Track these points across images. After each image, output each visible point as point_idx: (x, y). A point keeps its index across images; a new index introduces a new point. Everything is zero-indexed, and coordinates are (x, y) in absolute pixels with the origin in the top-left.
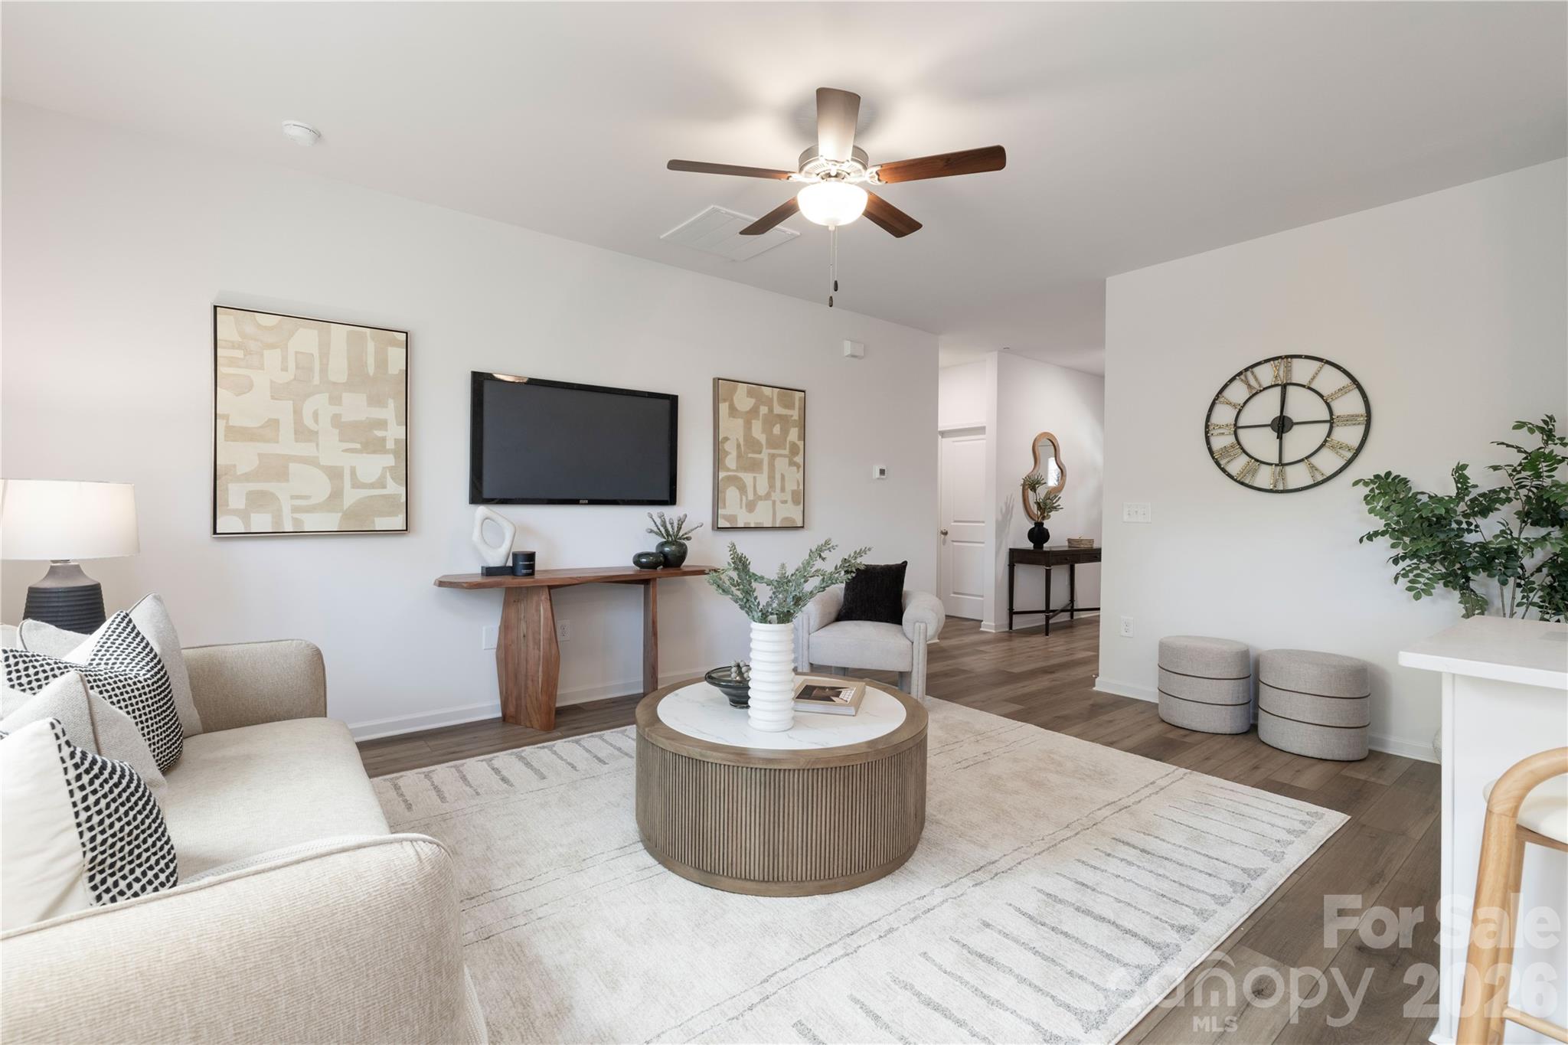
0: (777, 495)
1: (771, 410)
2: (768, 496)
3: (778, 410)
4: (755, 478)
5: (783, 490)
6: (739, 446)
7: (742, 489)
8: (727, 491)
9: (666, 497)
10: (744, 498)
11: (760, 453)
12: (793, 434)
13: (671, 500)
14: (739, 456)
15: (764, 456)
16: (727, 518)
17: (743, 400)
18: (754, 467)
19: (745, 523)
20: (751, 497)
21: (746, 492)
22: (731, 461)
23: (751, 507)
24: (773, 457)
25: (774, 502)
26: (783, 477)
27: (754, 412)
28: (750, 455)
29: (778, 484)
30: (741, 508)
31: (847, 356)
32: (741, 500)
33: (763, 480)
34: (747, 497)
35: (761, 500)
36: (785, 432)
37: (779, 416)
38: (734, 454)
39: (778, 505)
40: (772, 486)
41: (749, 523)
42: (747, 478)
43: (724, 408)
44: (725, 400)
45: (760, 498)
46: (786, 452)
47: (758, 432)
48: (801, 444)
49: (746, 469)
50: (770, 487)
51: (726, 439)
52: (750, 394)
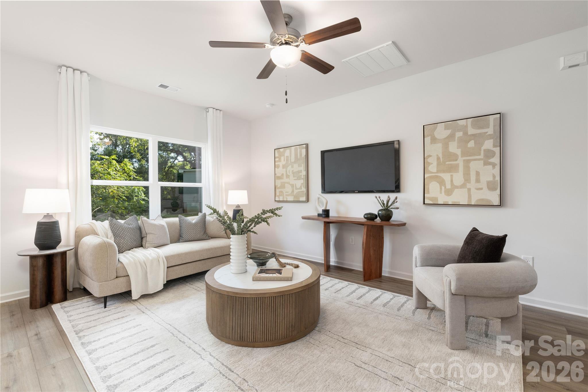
0: (472, 185)
1: (466, 133)
2: (463, 186)
3: (471, 131)
4: (452, 176)
5: (478, 181)
6: (438, 159)
7: (442, 183)
8: (430, 184)
10: (443, 188)
11: (456, 160)
12: (489, 144)
13: (397, 189)
14: (439, 164)
15: (460, 162)
16: (430, 199)
17: (441, 133)
18: (453, 169)
19: (444, 202)
20: (448, 186)
21: (445, 184)
22: (433, 168)
23: (449, 192)
24: (467, 163)
25: (469, 190)
26: (478, 174)
27: (451, 137)
28: (447, 163)
29: (473, 177)
30: (441, 193)
31: (562, 69)
32: (441, 189)
33: (458, 178)
34: (445, 187)
35: (458, 188)
36: (479, 145)
37: (474, 136)
38: (435, 163)
39: (473, 191)
40: (467, 179)
41: (448, 202)
42: (446, 177)
43: (428, 140)
44: (428, 136)
45: (457, 187)
46: (482, 156)
47: (454, 148)
48: (497, 150)
49: (444, 172)
50: (465, 180)
51: (430, 156)
52: (446, 128)
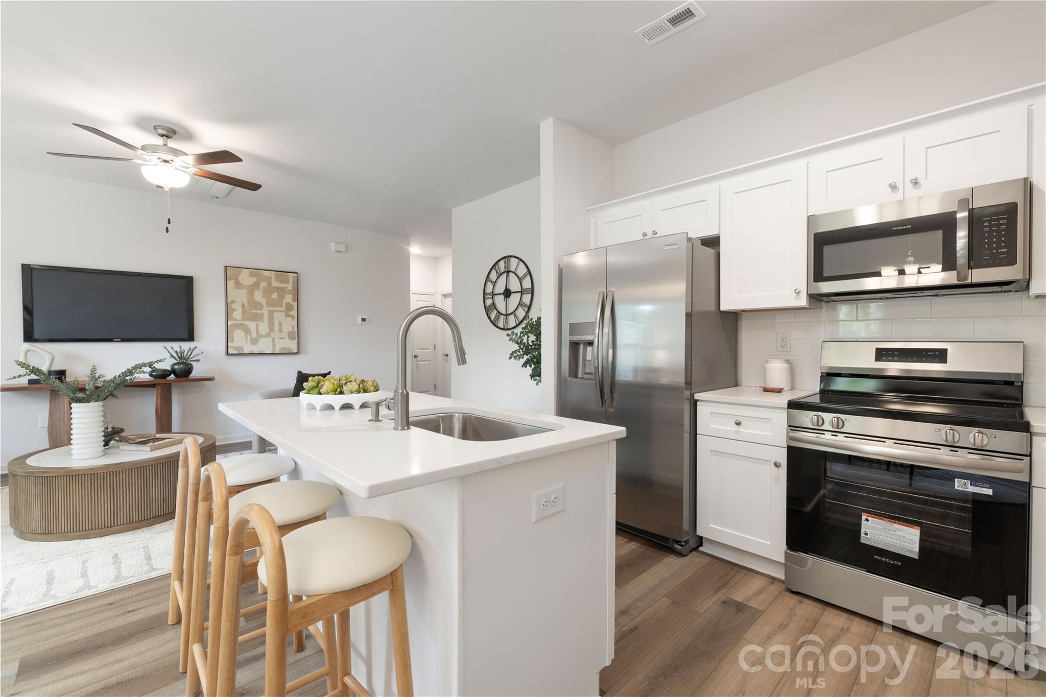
0: (276, 334)
1: (270, 284)
2: (268, 335)
3: (275, 284)
4: (257, 324)
5: (281, 331)
6: (243, 306)
7: (247, 331)
8: (235, 333)
9: (186, 336)
10: (249, 336)
11: (262, 309)
12: (289, 298)
13: (190, 337)
14: (244, 312)
15: (265, 311)
16: (234, 348)
17: (246, 278)
18: (258, 318)
19: (250, 351)
20: (254, 335)
21: (250, 332)
22: (237, 315)
23: (254, 341)
24: (271, 313)
25: (273, 339)
26: (280, 324)
27: (256, 285)
28: (253, 311)
29: (277, 328)
30: (246, 342)
31: (333, 252)
32: (247, 338)
33: (264, 327)
34: (251, 336)
35: (263, 337)
36: (281, 297)
37: (277, 288)
38: (240, 310)
39: (277, 340)
40: (271, 329)
41: (254, 351)
42: (252, 325)
43: (231, 283)
44: (231, 279)
45: (262, 336)
46: (283, 309)
47: (258, 296)
48: (295, 304)
49: (250, 320)
50: (270, 330)
51: (233, 302)
52: (251, 275)
